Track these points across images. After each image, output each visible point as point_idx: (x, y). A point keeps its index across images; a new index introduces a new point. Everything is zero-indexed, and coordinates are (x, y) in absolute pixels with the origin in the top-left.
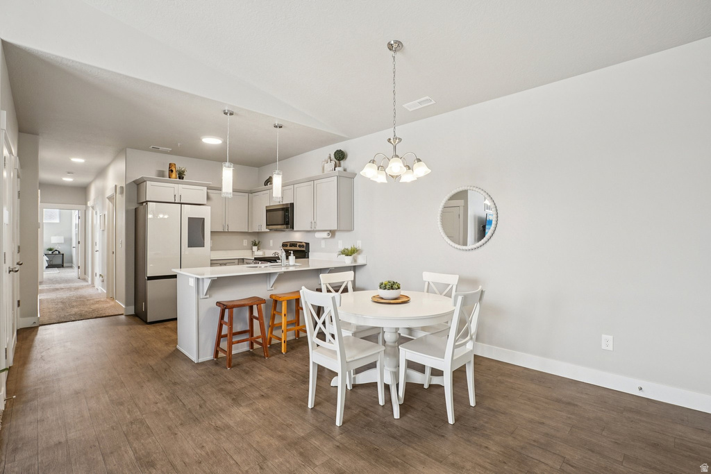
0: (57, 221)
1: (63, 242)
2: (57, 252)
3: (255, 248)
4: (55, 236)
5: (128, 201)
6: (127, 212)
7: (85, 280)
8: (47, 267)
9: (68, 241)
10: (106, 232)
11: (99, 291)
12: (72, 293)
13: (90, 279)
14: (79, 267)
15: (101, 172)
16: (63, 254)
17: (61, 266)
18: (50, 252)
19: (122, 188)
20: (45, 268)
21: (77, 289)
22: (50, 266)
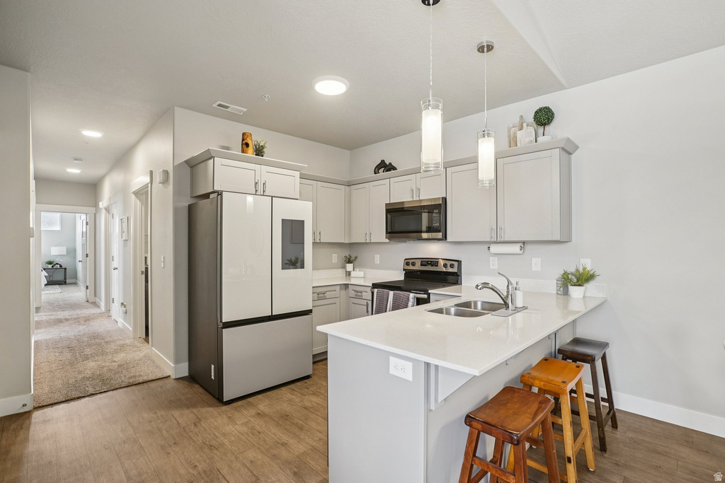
0: (58, 228)
1: (65, 253)
2: (58, 266)
3: (349, 267)
4: (56, 246)
5: (177, 193)
6: (176, 211)
7: (95, 304)
8: (45, 285)
9: (72, 252)
10: (131, 243)
11: (120, 325)
12: (81, 328)
13: (103, 304)
14: (87, 287)
15: (122, 159)
16: (65, 269)
17: (63, 283)
18: (50, 266)
19: (166, 173)
20: (43, 286)
21: (88, 319)
22: (50, 283)
